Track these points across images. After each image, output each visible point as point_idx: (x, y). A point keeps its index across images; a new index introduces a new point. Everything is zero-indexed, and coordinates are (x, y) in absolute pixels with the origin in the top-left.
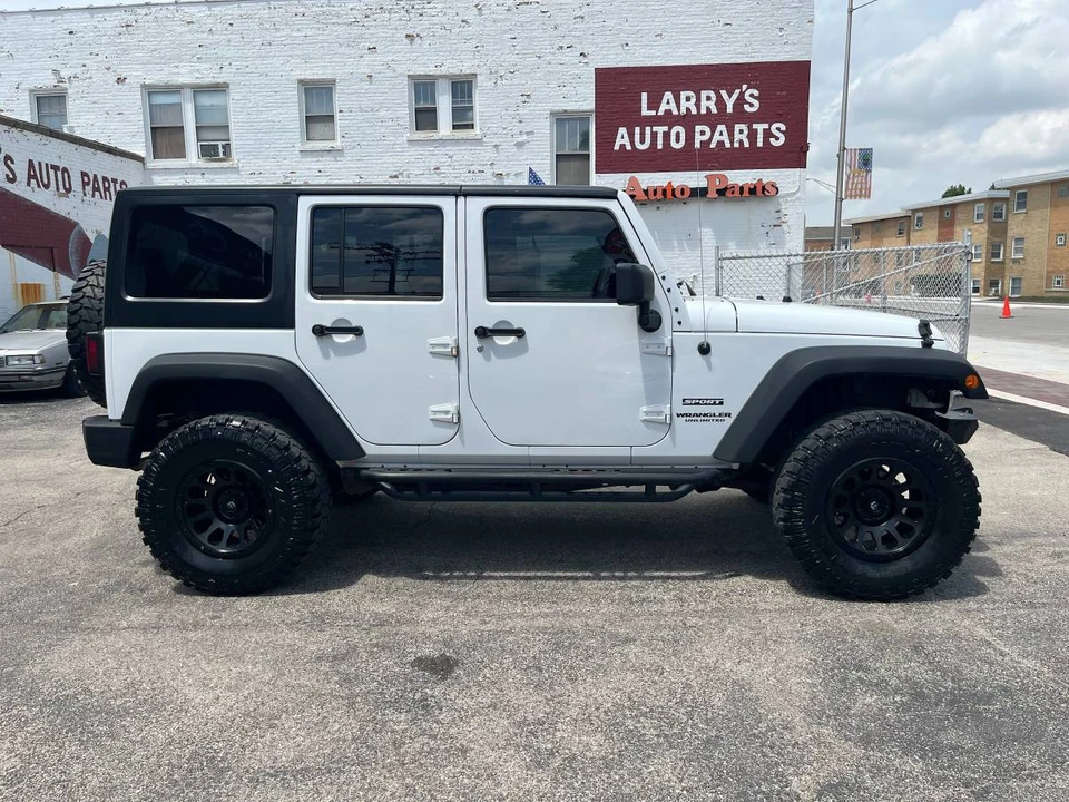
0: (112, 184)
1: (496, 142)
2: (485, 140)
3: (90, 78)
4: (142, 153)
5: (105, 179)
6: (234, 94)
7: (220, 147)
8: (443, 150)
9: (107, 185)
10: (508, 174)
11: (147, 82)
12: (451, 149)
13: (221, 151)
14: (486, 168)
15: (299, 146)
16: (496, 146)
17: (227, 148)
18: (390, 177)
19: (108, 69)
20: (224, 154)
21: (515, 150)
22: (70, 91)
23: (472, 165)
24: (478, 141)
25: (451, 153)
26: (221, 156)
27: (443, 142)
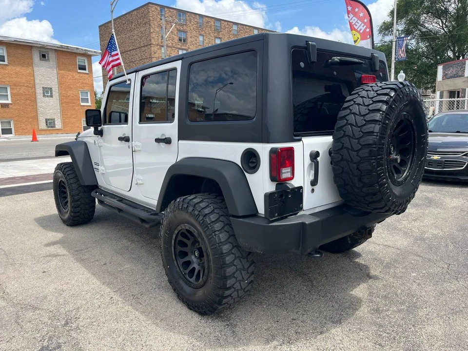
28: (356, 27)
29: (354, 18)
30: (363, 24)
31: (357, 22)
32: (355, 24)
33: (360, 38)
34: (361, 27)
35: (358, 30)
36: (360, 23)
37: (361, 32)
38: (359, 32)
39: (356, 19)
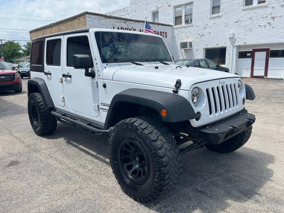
0: (163, 33)
1: (273, 6)
2: (269, 6)
3: (163, 7)
4: (172, 24)
5: (160, 32)
6: (194, 4)
7: (189, 20)
8: (254, 11)
9: (161, 34)
10: (276, 17)
11: (175, 5)
12: (256, 11)
13: (190, 21)
14: (268, 16)
15: (209, 17)
16: (273, 7)
17: (191, 20)
18: (235, 22)
19: (167, 3)
20: (191, 22)
21: (280, 8)
22: (159, 11)
23: (263, 15)
24: (267, 7)
25: (256, 12)
26: (190, 22)
27: (254, 8)
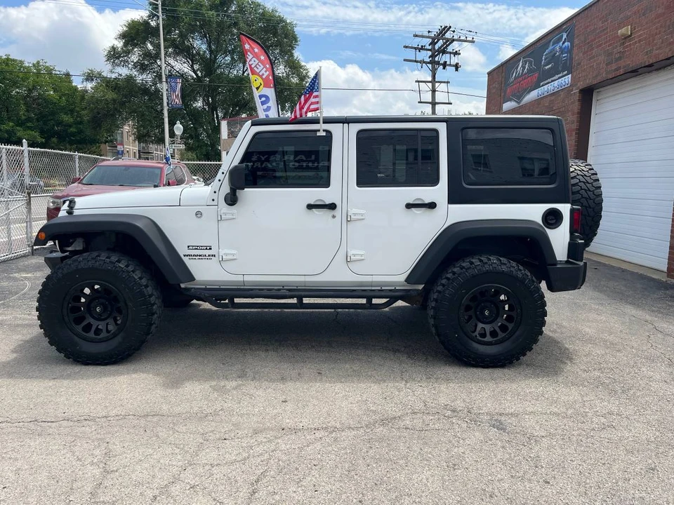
28: (258, 71)
29: (254, 59)
30: (265, 69)
31: (258, 64)
32: (256, 66)
33: (262, 83)
34: (263, 71)
35: (261, 74)
36: (262, 67)
37: (264, 77)
38: (261, 77)
39: (257, 62)
